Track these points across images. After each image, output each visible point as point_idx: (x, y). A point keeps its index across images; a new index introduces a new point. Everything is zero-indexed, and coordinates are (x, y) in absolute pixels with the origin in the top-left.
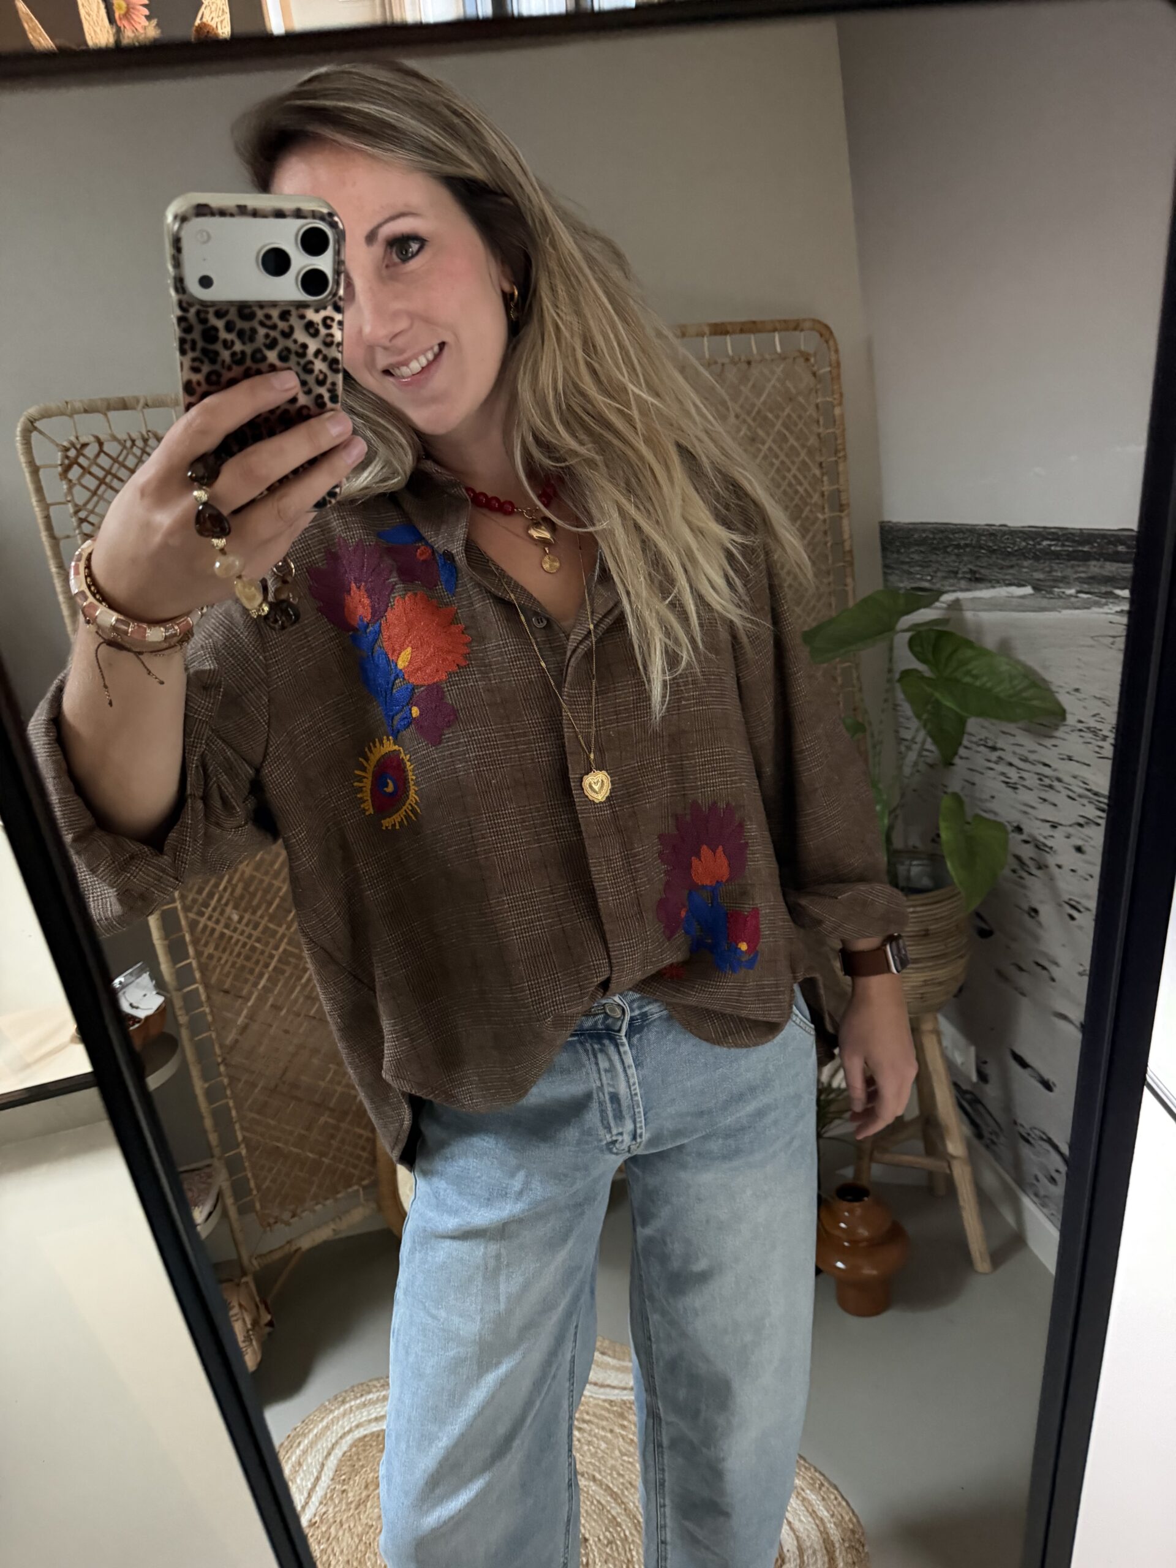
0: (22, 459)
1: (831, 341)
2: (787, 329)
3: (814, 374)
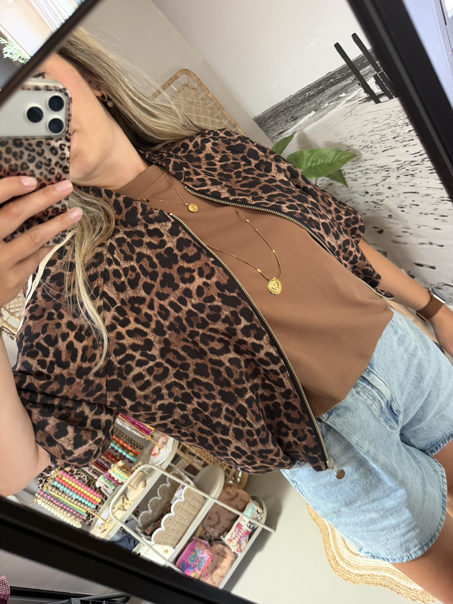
1: (191, 74)
2: (173, 81)
3: (193, 89)
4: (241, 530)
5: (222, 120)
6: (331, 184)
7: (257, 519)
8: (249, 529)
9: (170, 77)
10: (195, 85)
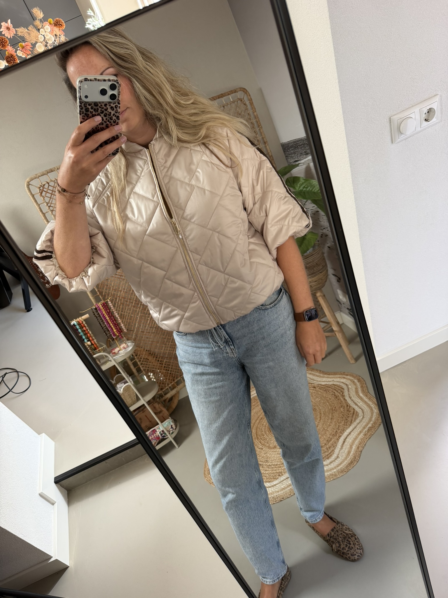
0: (29, 194)
1: (247, 93)
2: (233, 93)
3: (245, 104)
4: (154, 434)
5: (257, 135)
6: (318, 212)
7: (169, 431)
8: (160, 436)
9: (232, 89)
10: (248, 103)
